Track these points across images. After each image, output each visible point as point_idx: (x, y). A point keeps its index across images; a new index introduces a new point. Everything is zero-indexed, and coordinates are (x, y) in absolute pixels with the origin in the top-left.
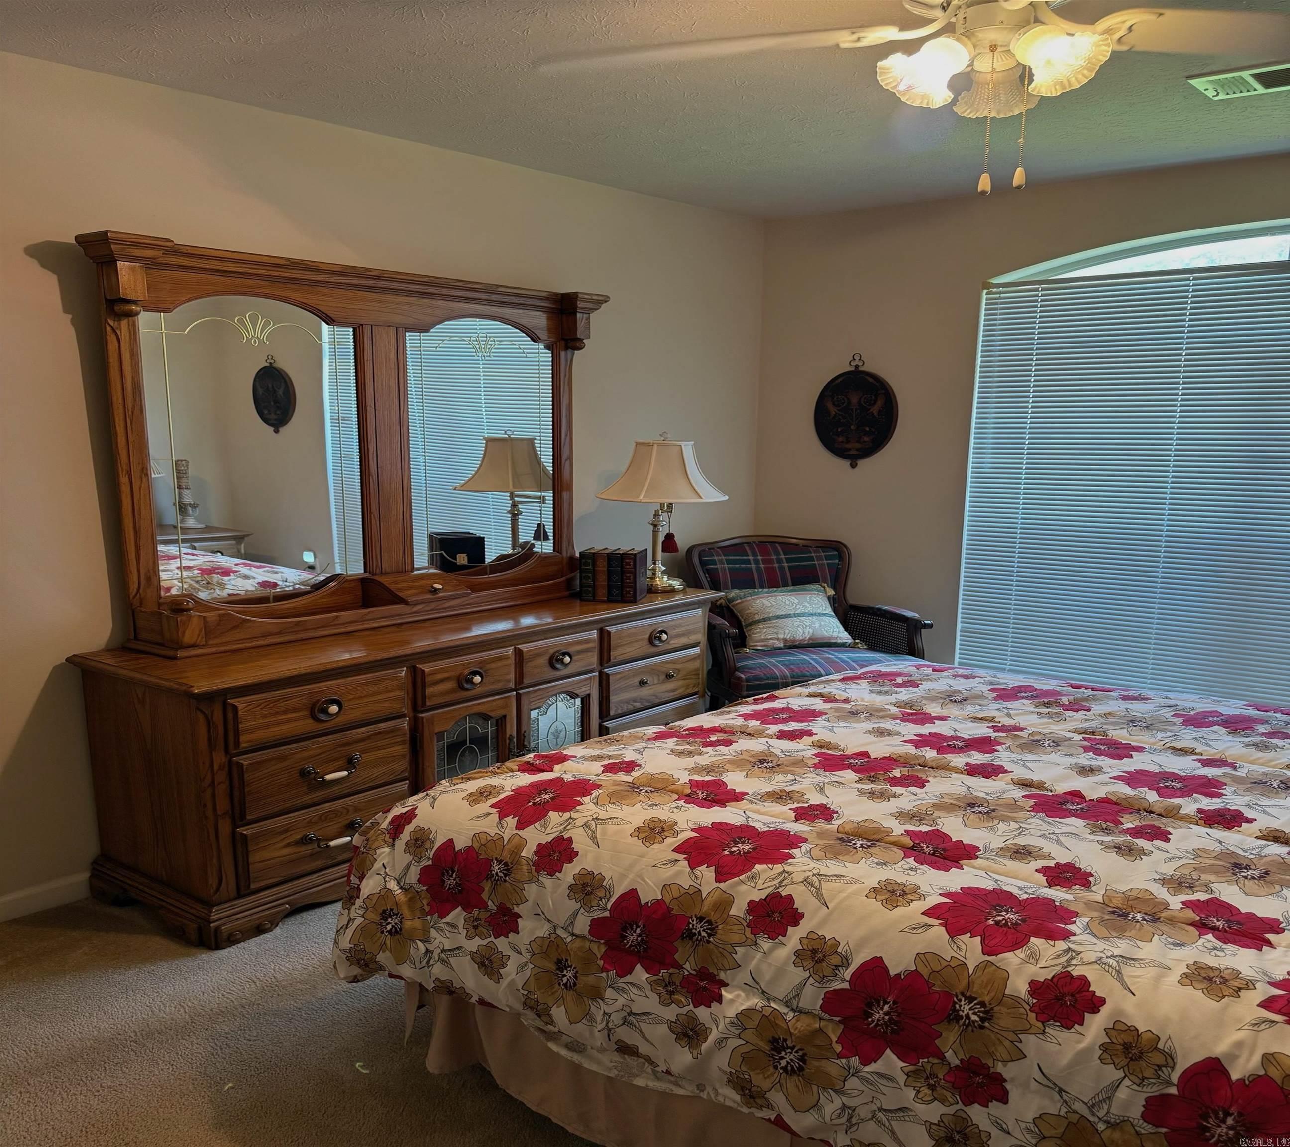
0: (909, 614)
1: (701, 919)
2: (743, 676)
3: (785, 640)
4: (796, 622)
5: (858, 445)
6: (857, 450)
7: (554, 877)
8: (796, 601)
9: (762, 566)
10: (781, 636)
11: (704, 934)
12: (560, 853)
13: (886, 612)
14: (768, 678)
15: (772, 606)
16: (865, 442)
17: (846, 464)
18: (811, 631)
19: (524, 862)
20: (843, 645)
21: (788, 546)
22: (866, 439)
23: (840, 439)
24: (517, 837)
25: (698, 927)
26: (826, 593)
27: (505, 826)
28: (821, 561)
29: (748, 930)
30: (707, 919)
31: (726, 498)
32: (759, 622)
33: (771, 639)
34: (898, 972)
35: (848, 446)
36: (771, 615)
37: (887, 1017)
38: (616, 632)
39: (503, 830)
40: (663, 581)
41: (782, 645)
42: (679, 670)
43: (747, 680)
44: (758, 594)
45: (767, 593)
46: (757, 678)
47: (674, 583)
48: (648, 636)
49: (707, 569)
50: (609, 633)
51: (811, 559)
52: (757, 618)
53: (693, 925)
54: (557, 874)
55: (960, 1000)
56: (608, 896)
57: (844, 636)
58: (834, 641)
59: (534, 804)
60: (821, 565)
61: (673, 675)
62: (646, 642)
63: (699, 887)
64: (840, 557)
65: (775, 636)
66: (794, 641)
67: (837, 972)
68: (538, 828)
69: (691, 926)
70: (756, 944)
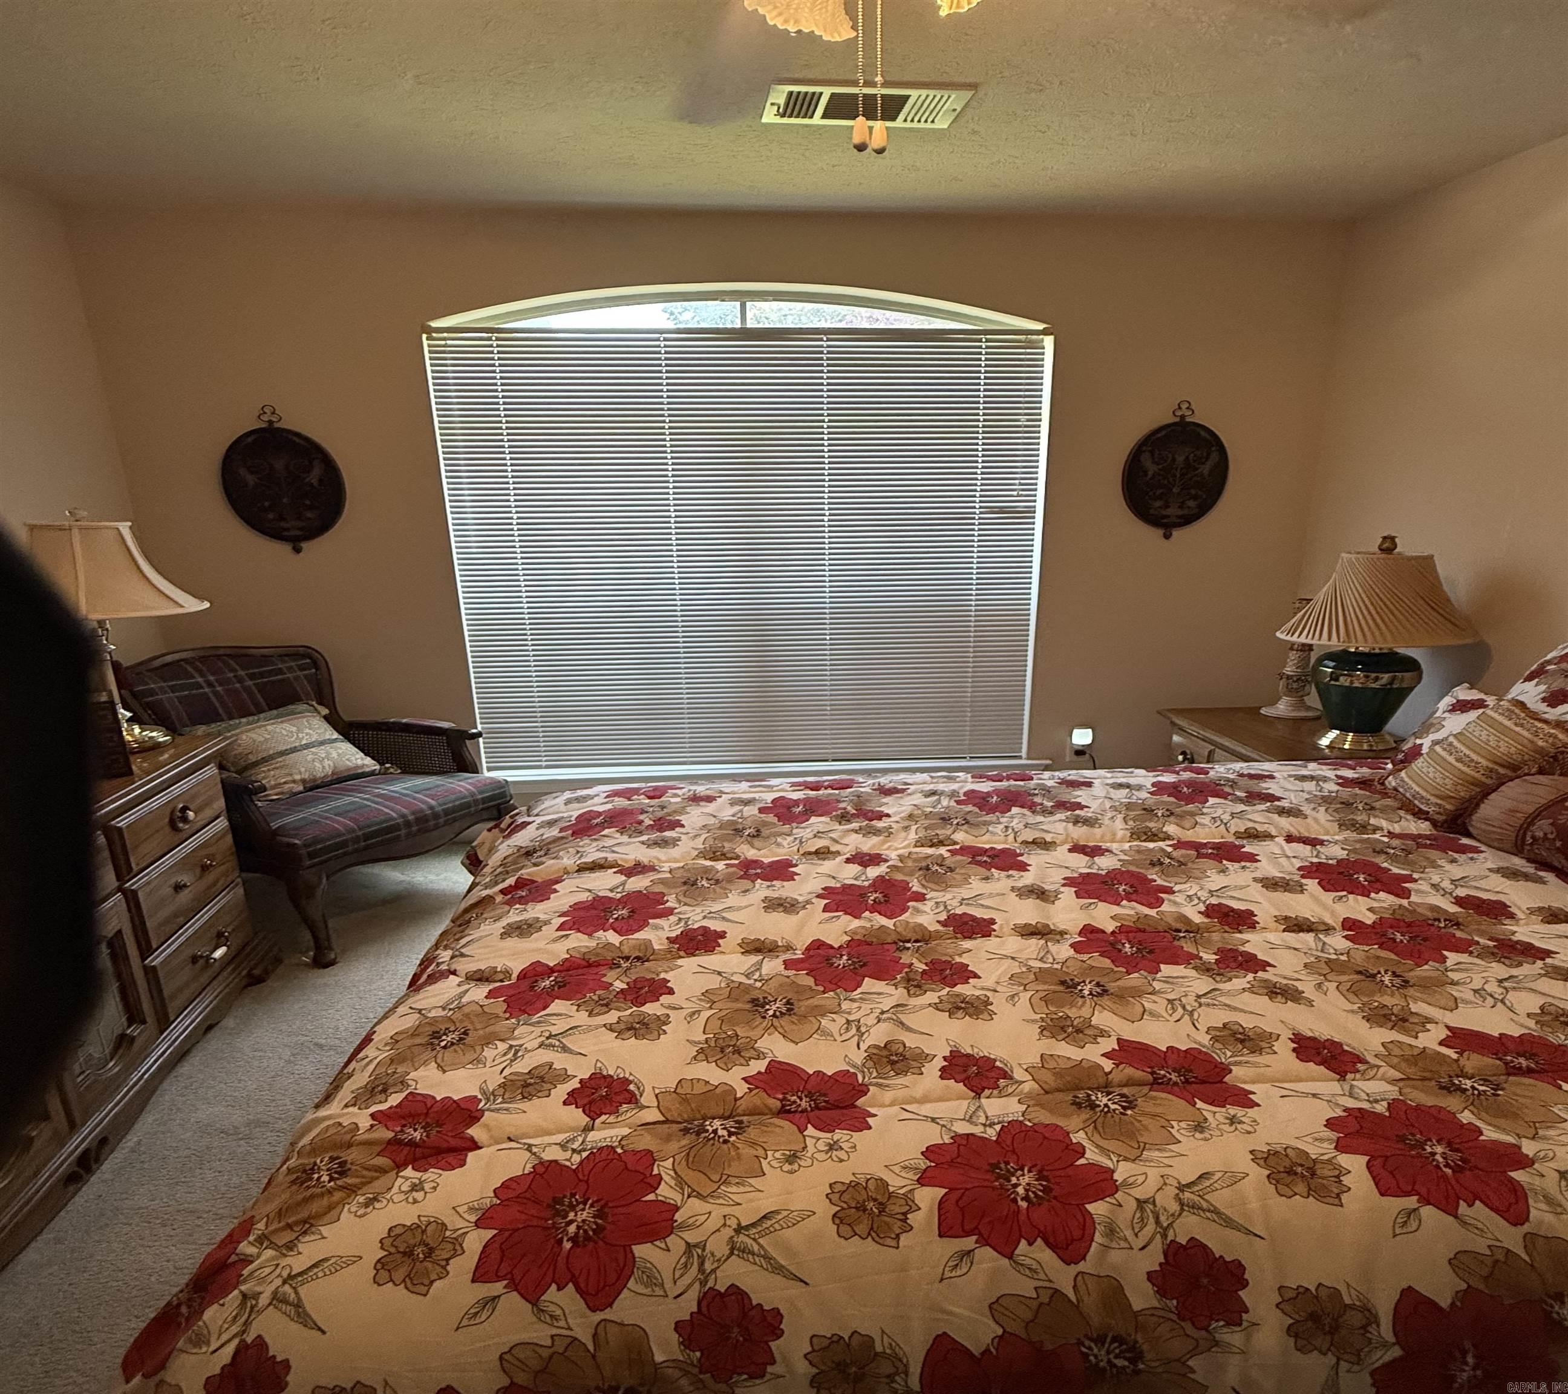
0: (445, 725)
1: (1100, 1340)
2: (297, 842)
3: (303, 781)
4: (308, 755)
5: (300, 524)
6: (300, 529)
7: (768, 1377)
8: (294, 729)
9: (219, 689)
10: (298, 777)
11: (1120, 1362)
12: (739, 1326)
13: (407, 725)
14: (333, 837)
15: (266, 740)
16: (310, 519)
17: (284, 549)
18: (331, 763)
19: (677, 1374)
20: (372, 773)
21: (241, 656)
22: (309, 515)
23: (271, 516)
24: (613, 1330)
25: (1099, 1354)
26: (319, 713)
27: (559, 1312)
28: (296, 675)
29: (1188, 1327)
30: (1110, 1335)
31: (206, 605)
32: (256, 764)
33: (285, 783)
34: (1449, 1301)
35: (283, 524)
36: (271, 752)
37: (1479, 1373)
38: (128, 827)
39: (562, 1323)
40: (133, 734)
41: (301, 788)
42: (213, 855)
43: (305, 846)
44: (237, 727)
45: (249, 723)
46: (316, 840)
47: (154, 734)
48: (167, 820)
49: (148, 703)
50: (120, 829)
51: (280, 671)
52: (252, 758)
53: (1096, 1356)
54: (769, 1369)
55: (1552, 1307)
56: (901, 1368)
57: (369, 763)
58: (360, 771)
59: (574, 1239)
60: (297, 678)
61: (211, 865)
62: (168, 829)
63: (1051, 1285)
64: (315, 664)
65: (289, 778)
66: (315, 780)
67: (1368, 1335)
68: (641, 1289)
69: (1092, 1358)
70: (1217, 1343)
